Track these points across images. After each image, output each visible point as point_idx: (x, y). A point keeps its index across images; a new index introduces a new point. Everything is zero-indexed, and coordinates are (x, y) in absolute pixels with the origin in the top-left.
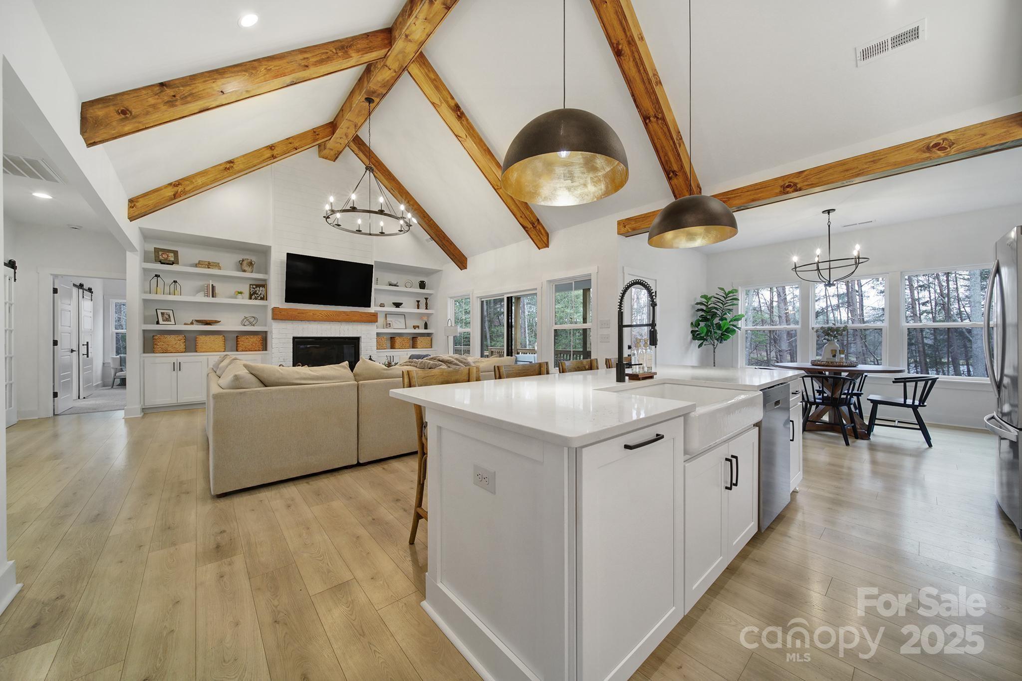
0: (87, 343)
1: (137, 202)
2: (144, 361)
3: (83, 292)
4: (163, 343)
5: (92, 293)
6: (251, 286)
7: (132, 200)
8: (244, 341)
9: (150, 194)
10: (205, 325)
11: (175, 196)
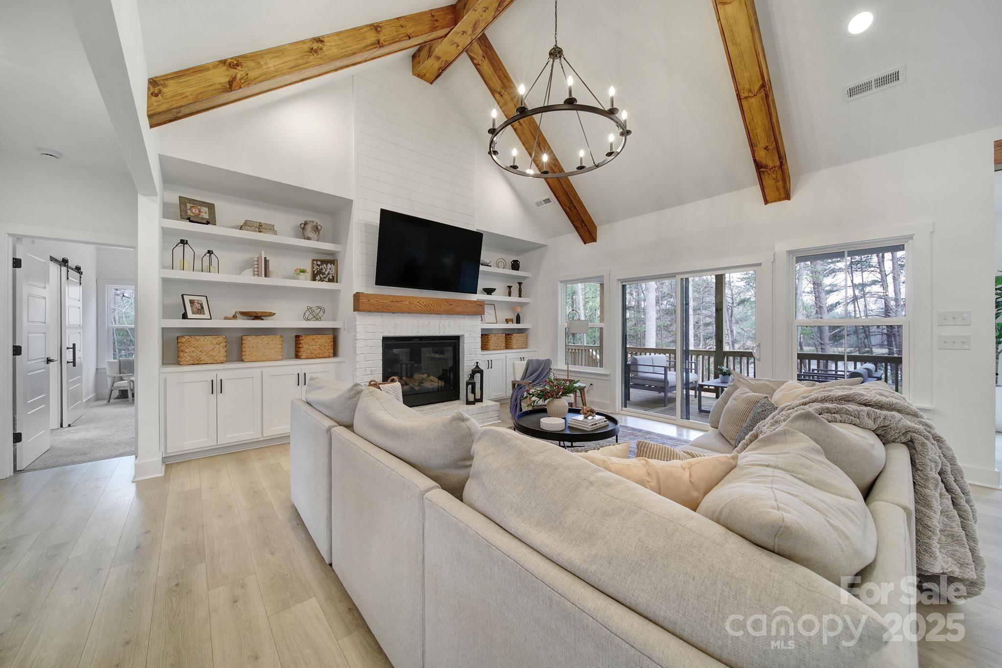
0: (74, 345)
1: (165, 86)
2: (165, 379)
3: (68, 271)
4: (194, 349)
5: (81, 273)
6: (315, 262)
7: (155, 82)
8: (308, 344)
9: (189, 75)
10: (253, 319)
11: (231, 85)
